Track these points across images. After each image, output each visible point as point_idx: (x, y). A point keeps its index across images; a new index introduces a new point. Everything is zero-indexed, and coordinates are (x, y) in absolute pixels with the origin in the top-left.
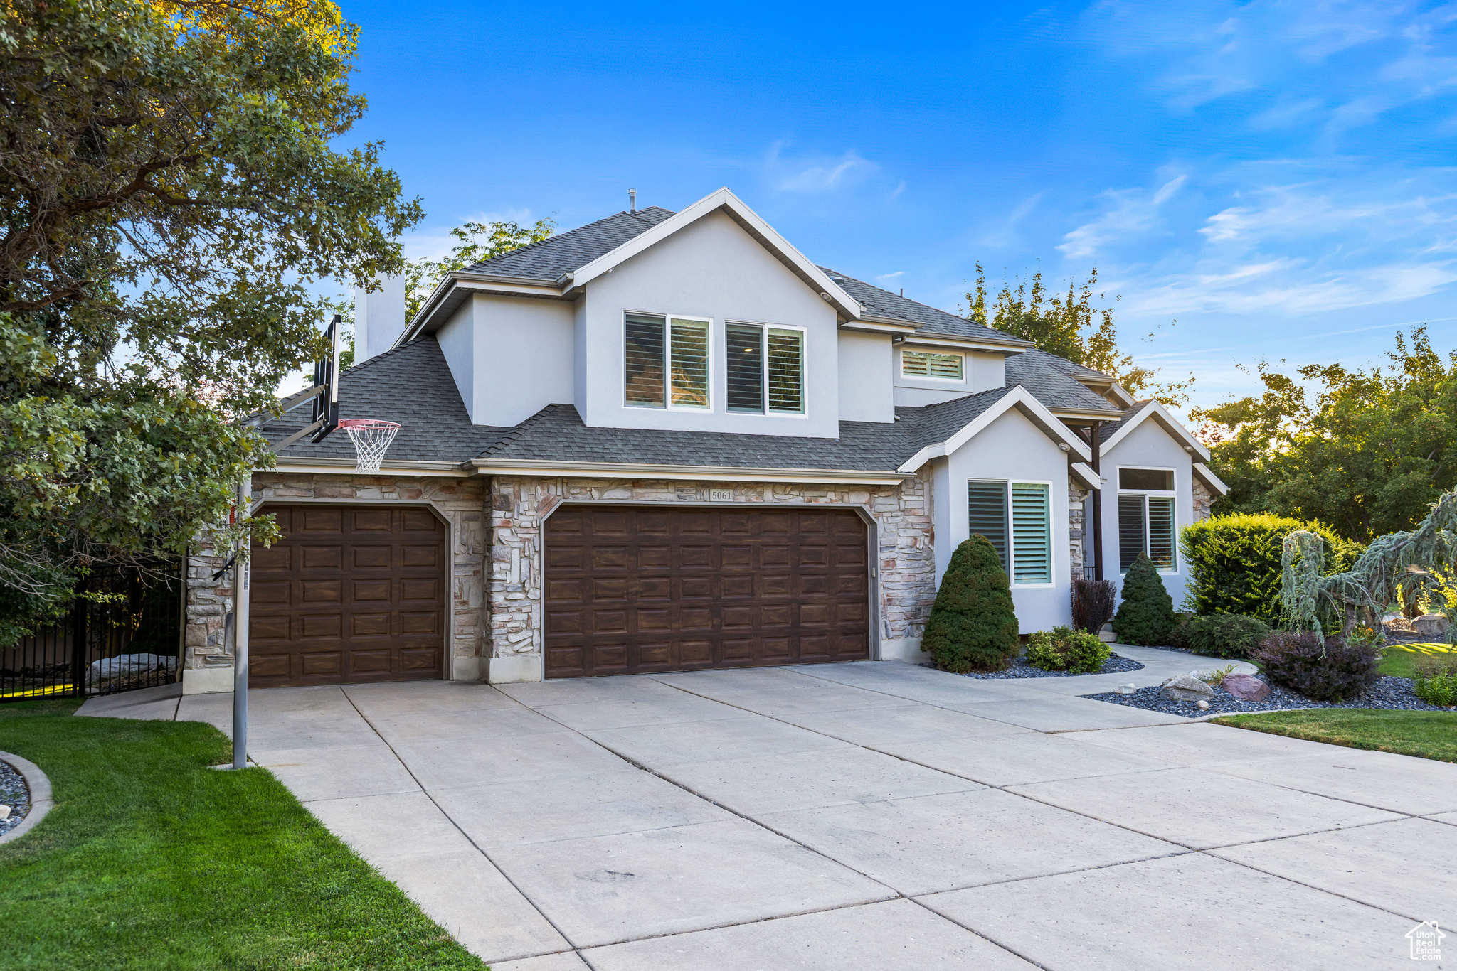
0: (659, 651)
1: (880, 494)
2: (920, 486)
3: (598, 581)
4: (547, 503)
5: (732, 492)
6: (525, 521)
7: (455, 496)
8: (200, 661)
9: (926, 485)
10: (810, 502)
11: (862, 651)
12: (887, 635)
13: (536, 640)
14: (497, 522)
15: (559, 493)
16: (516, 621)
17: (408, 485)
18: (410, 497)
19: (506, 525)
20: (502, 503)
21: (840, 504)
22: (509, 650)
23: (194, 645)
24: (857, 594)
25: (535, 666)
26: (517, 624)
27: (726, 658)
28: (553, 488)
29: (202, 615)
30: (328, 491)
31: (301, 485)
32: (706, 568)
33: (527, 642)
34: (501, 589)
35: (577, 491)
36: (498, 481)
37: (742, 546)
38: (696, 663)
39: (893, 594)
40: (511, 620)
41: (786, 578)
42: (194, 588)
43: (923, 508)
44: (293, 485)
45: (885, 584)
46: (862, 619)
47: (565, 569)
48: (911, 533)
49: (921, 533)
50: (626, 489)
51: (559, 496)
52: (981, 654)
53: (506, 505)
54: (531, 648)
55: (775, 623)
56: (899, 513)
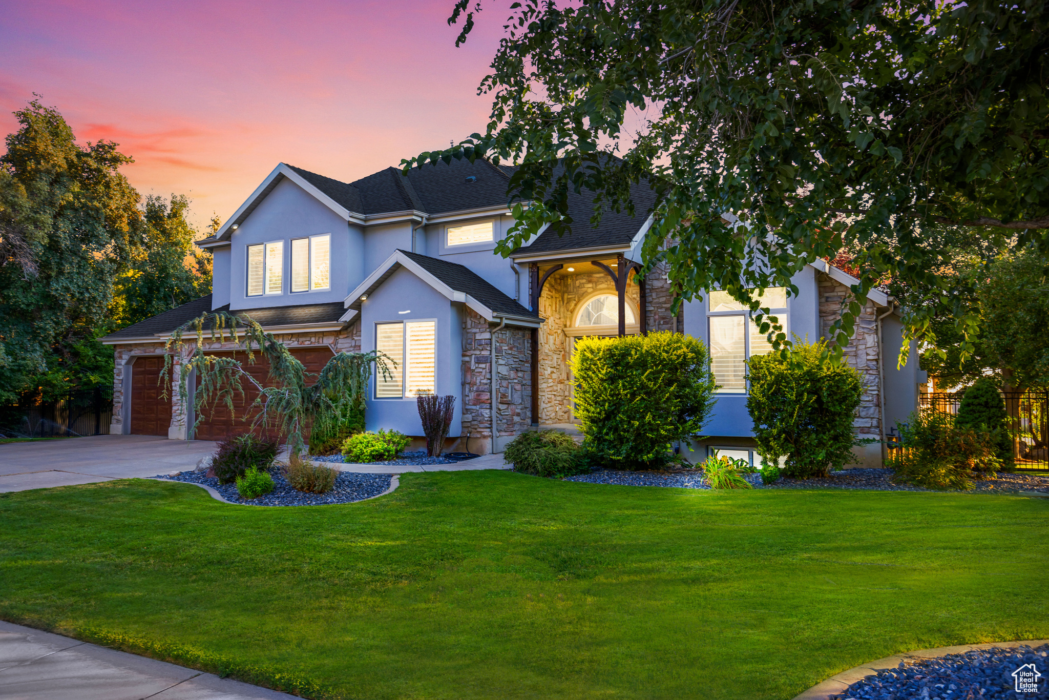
1: (340, 336)
4: (191, 352)
6: (184, 361)
8: (115, 421)
10: (301, 344)
14: (175, 362)
19: (178, 363)
21: (317, 345)
22: (177, 424)
23: (114, 415)
25: (183, 433)
28: (193, 344)
33: (182, 420)
34: (175, 394)
44: (139, 348)
51: (195, 348)
53: (177, 353)
54: (183, 423)
56: (352, 349)
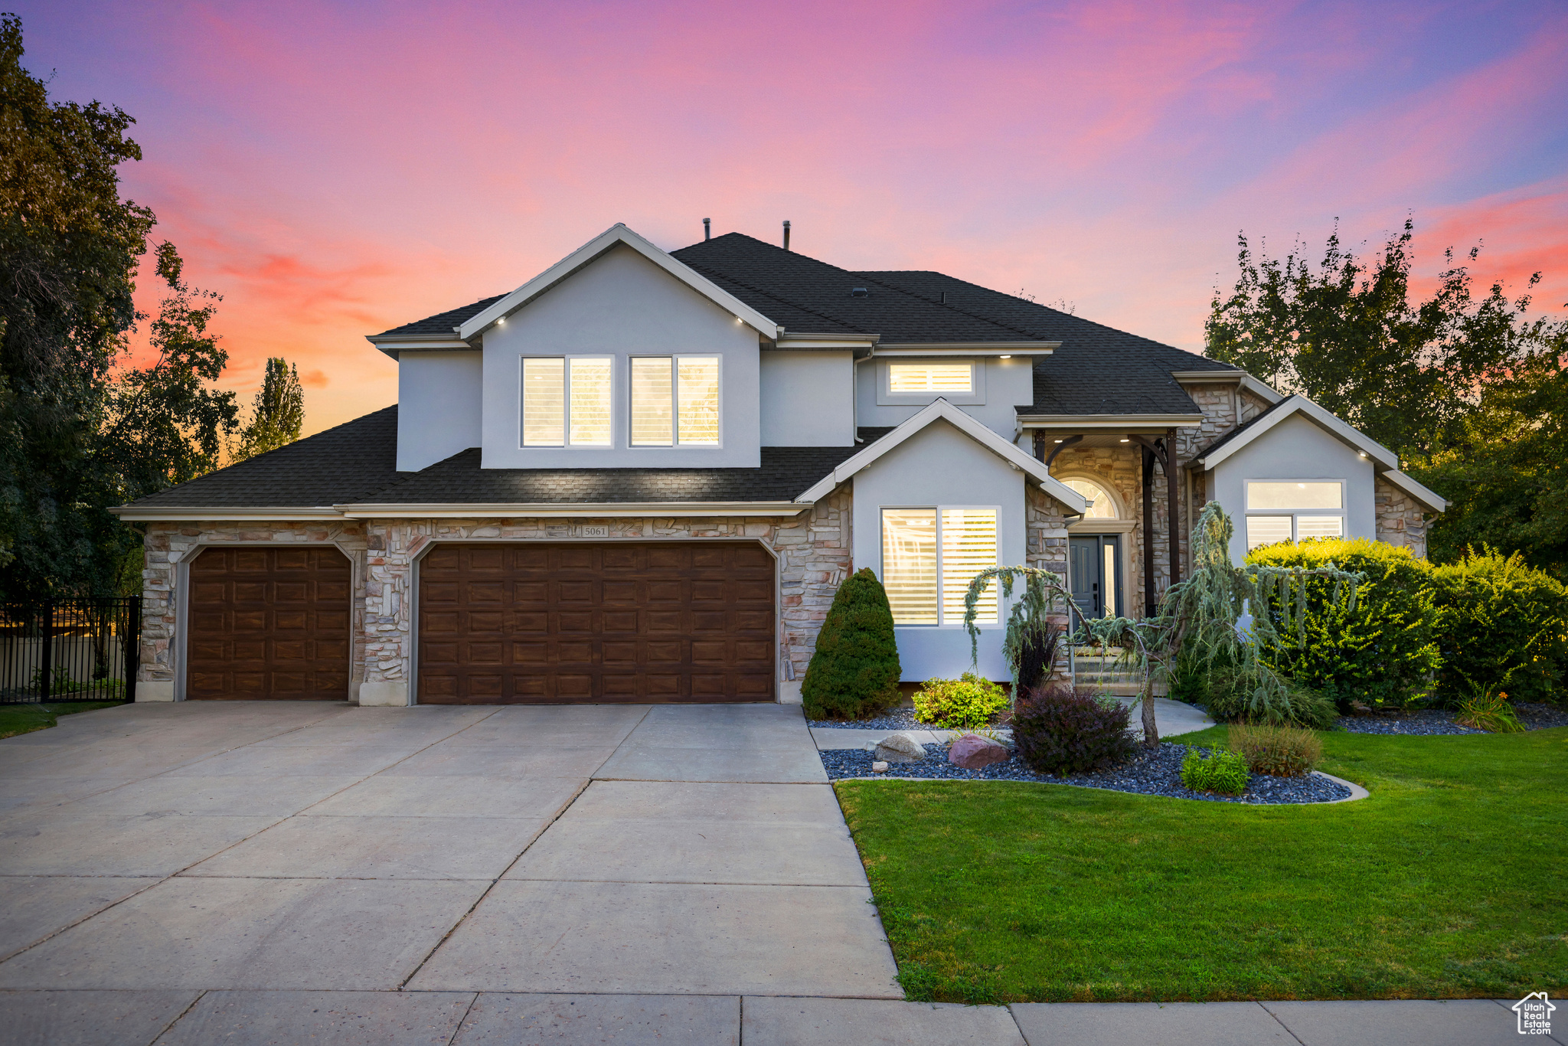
0: (534, 684)
1: (783, 526)
2: (835, 516)
3: (473, 615)
4: (416, 543)
5: (606, 528)
6: (396, 559)
7: (357, 537)
8: (149, 676)
9: (843, 515)
10: (697, 536)
11: (766, 692)
12: (788, 676)
13: (404, 668)
14: (370, 560)
15: (429, 533)
16: (387, 650)
17: (316, 528)
18: (318, 539)
19: (379, 562)
20: (375, 543)
21: (732, 537)
22: (379, 677)
23: (146, 662)
24: (761, 632)
25: (402, 693)
26: (387, 653)
27: (607, 693)
28: (422, 527)
29: (152, 638)
30: (249, 536)
31: (228, 530)
32: (587, 603)
33: (396, 670)
34: (373, 621)
35: (446, 530)
36: (372, 523)
37: (626, 581)
38: (573, 696)
39: (797, 633)
40: (382, 649)
41: (677, 613)
42: (146, 616)
43: (839, 540)
44: (223, 531)
45: (788, 622)
46: (767, 659)
47: (440, 603)
48: (823, 567)
49: (836, 566)
50: (495, 528)
51: (429, 536)
52: (834, 702)
53: (378, 544)
54: (400, 675)
55: (663, 660)
56: (808, 546)
